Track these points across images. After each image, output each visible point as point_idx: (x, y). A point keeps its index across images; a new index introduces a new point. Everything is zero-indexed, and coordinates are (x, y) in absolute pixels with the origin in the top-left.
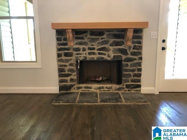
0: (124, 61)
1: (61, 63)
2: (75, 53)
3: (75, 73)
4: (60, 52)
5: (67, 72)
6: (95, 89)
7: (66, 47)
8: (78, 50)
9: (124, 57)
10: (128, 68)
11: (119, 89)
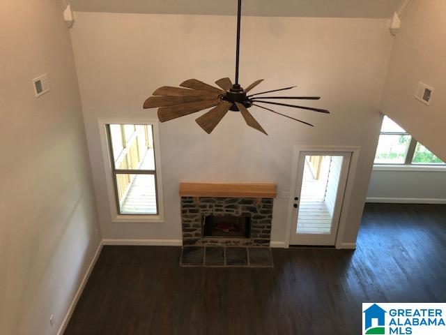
0: (254, 218)
1: (186, 219)
2: (201, 209)
3: (200, 229)
4: (185, 209)
5: (191, 228)
6: (221, 243)
7: (191, 204)
8: (204, 207)
9: (253, 214)
10: (258, 224)
11: (247, 244)
